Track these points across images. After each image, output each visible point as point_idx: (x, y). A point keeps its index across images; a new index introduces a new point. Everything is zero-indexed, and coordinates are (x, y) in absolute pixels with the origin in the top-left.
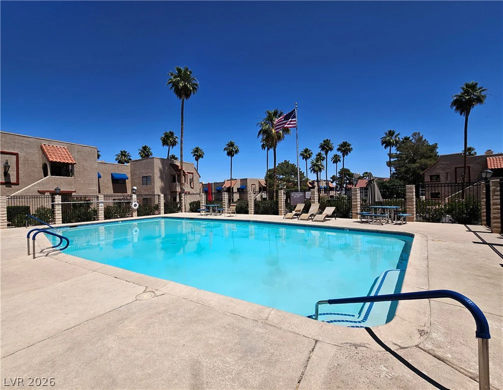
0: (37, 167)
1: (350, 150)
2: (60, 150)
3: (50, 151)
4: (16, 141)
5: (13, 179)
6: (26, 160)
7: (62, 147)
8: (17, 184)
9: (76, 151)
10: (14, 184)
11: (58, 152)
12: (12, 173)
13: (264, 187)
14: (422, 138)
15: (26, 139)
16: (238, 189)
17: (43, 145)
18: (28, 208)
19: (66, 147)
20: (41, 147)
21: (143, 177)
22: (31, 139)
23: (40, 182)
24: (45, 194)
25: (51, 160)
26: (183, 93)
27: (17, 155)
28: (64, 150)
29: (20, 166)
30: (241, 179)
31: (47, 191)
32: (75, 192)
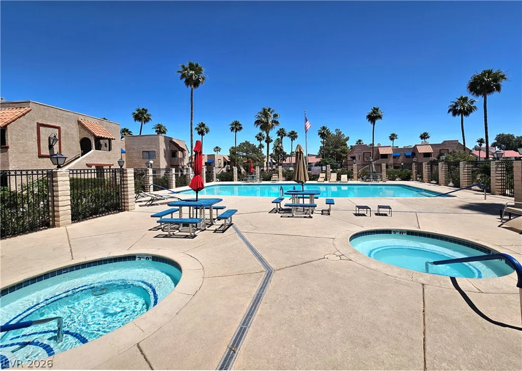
0: (75, 141)
1: (296, 137)
2: (95, 125)
3: (90, 126)
7: (95, 122)
13: (228, 162)
14: (341, 132)
15: (66, 113)
16: (206, 163)
17: (80, 120)
19: (97, 123)
20: (78, 121)
21: (143, 152)
22: (69, 113)
23: (88, 155)
24: (91, 167)
26: (194, 83)
29: (62, 140)
30: (208, 155)
31: (93, 165)
32: (113, 165)
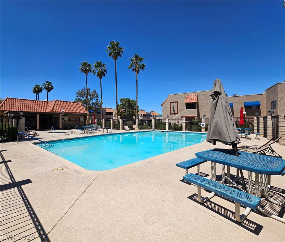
2: (193, 96)
4: (177, 97)
5: (176, 112)
6: (180, 103)
7: (195, 94)
8: (177, 114)
9: (202, 95)
10: (176, 114)
11: (191, 98)
12: (176, 110)
15: (180, 95)
19: (197, 94)
21: (272, 102)
22: (182, 94)
23: (182, 112)
25: (185, 102)
27: (177, 102)
28: (195, 96)
29: (178, 106)
31: (184, 116)
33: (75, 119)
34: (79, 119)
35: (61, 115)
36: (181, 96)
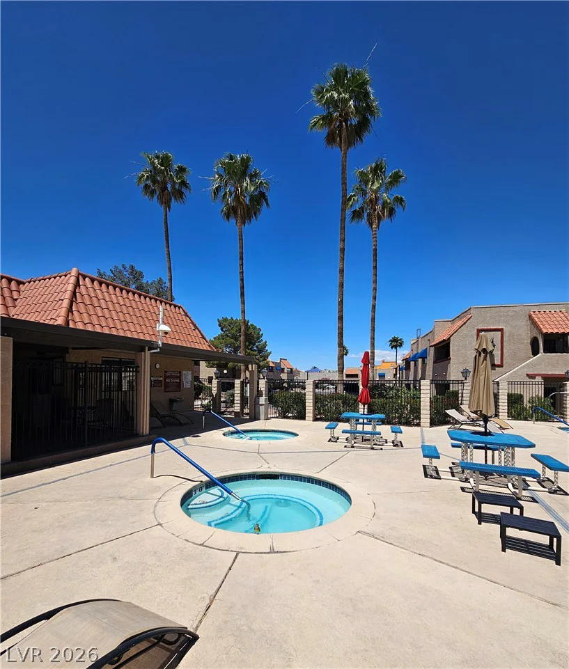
0: (523, 343)
2: (556, 315)
3: (543, 320)
4: (502, 314)
5: (497, 362)
6: (512, 335)
7: (558, 310)
8: (501, 366)
10: (498, 366)
11: (554, 319)
12: (496, 353)
15: (512, 309)
17: (532, 313)
18: (521, 396)
19: (563, 310)
20: (530, 316)
22: (517, 308)
23: (530, 362)
25: (545, 331)
27: (501, 330)
28: (562, 315)
29: (505, 344)
31: (539, 375)
33: (166, 378)
34: (180, 377)
35: (148, 353)
36: (513, 311)
